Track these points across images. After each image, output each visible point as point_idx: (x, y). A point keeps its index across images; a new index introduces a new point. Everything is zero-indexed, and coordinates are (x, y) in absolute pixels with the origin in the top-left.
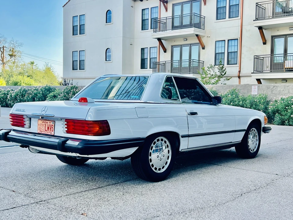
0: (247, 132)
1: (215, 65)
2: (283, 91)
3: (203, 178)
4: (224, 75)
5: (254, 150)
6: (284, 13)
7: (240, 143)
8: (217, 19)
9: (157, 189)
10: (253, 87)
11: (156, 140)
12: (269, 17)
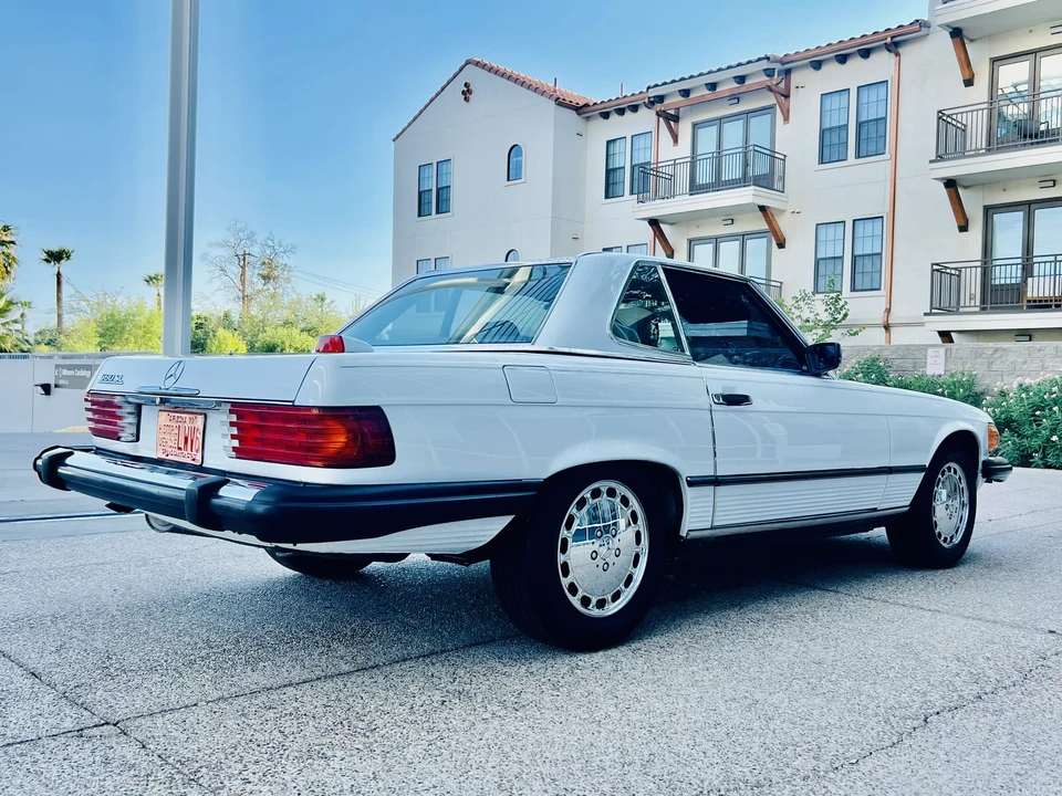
0: (931, 474)
1: (816, 291)
2: (1025, 362)
3: (770, 639)
4: (840, 321)
5: (952, 538)
6: (1025, 137)
7: (904, 513)
8: (822, 162)
9: (583, 683)
10: (930, 351)
11: (586, 493)
12: (976, 149)
